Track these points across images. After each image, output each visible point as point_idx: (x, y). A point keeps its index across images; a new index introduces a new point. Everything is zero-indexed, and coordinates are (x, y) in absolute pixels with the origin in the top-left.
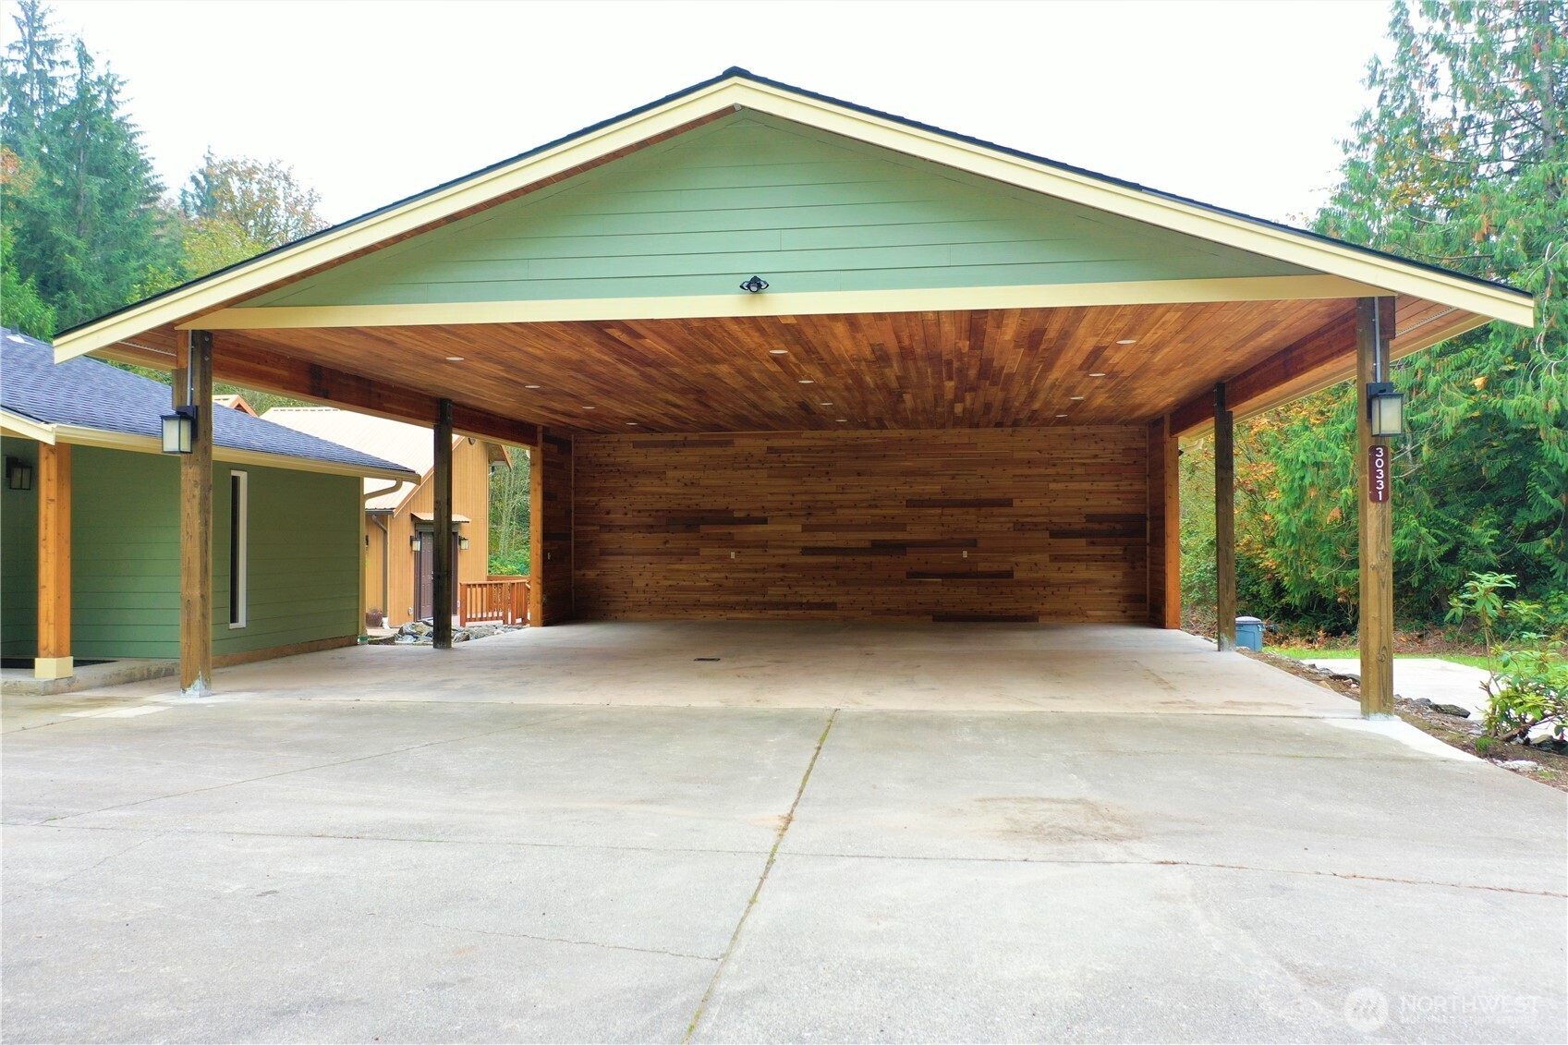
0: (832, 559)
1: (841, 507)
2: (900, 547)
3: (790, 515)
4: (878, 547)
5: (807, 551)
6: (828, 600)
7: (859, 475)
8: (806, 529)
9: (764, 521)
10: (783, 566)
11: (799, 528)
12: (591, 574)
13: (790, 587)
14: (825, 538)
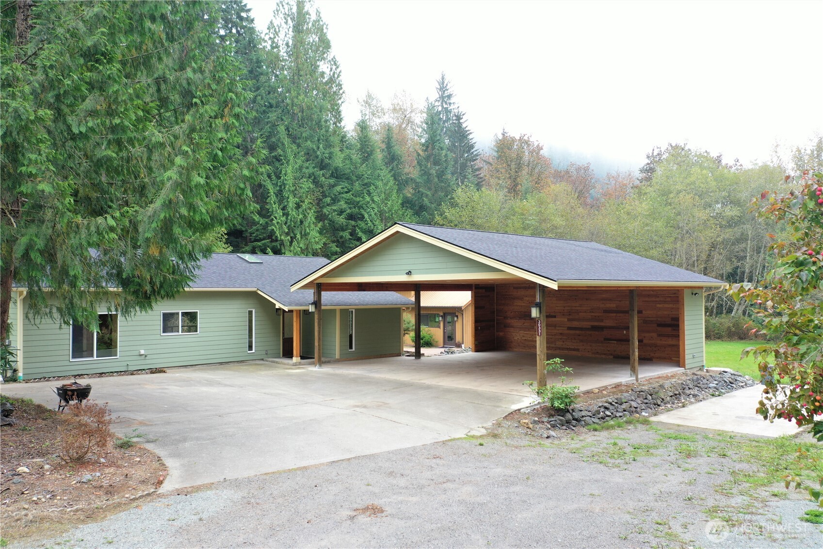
0: (577, 332)
1: (581, 312)
2: (601, 328)
3: (564, 315)
4: (594, 328)
5: (569, 328)
6: (576, 348)
7: (587, 300)
8: (569, 320)
9: (555, 317)
10: (561, 334)
11: (566, 320)
12: (501, 334)
13: (563, 342)
14: (575, 324)
